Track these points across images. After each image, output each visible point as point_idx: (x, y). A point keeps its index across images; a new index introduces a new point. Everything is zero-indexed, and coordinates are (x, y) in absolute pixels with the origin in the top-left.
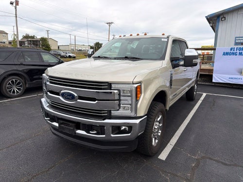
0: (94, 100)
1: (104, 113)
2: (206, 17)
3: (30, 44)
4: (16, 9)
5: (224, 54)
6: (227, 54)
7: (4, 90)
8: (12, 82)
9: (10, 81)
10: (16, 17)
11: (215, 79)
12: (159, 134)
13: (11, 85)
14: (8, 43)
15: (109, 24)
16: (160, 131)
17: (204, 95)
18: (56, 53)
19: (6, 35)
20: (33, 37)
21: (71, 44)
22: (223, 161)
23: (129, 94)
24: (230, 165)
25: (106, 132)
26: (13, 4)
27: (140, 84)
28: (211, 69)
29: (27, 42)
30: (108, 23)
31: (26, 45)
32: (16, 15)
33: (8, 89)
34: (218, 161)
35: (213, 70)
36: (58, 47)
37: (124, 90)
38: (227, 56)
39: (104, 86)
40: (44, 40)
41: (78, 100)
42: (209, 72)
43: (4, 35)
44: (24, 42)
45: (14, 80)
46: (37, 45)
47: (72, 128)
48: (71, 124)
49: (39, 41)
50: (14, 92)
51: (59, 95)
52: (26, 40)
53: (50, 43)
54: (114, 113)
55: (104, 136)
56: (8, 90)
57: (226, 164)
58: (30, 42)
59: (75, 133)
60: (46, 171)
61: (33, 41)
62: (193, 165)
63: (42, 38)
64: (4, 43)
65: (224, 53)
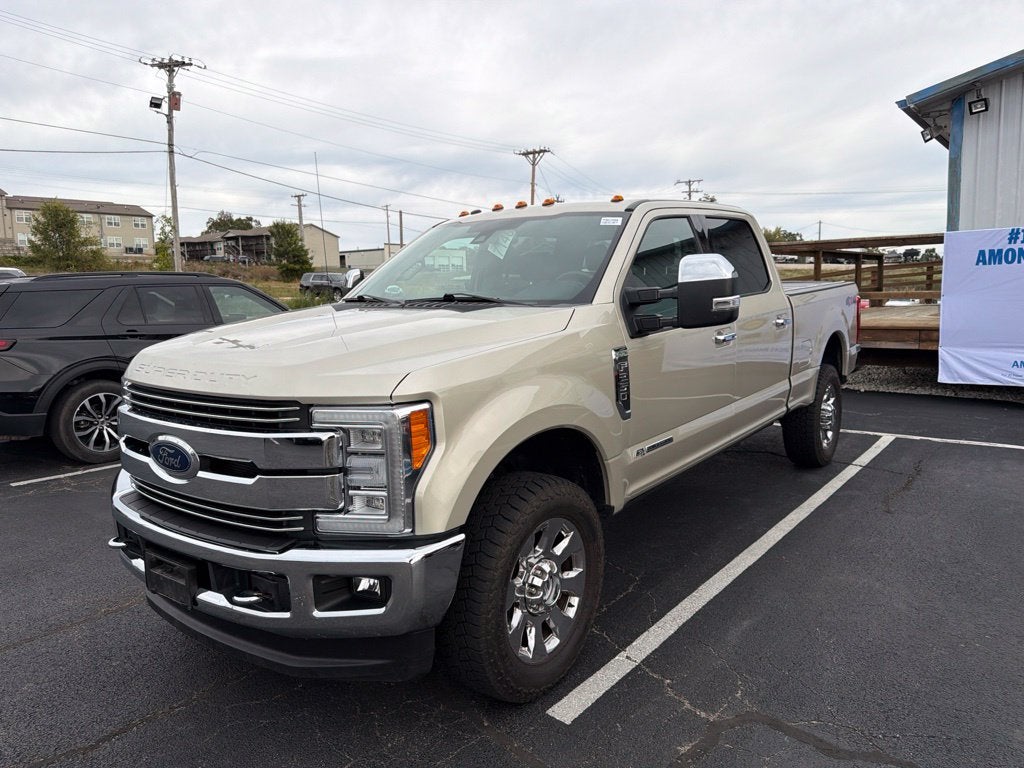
0: (248, 470)
1: (290, 524)
2: (902, 104)
3: (234, 250)
4: (170, 121)
5: (981, 258)
6: (996, 256)
7: (63, 435)
8: (95, 402)
9: (86, 402)
10: (171, 152)
11: (949, 370)
12: (571, 613)
13: (89, 414)
14: (153, 252)
15: (534, 155)
16: (575, 601)
17: (886, 439)
18: (325, 282)
19: (145, 221)
20: (245, 224)
21: (389, 244)
22: (828, 738)
23: (378, 447)
24: (852, 755)
25: (295, 598)
26: (158, 106)
27: (426, 406)
28: (932, 324)
29: (221, 245)
30: (526, 154)
31: (220, 254)
32: (171, 145)
33: (78, 429)
34: (801, 737)
35: (937, 330)
36: (342, 258)
37: (363, 432)
38: (994, 268)
39: (285, 414)
40: (284, 233)
41: (201, 474)
42: (920, 340)
43: (139, 220)
44: (212, 244)
45: (101, 396)
46: (259, 253)
47: (182, 582)
48: (178, 565)
49: (268, 238)
50: (100, 441)
51: (147, 454)
52: (217, 235)
53: (309, 242)
54: (327, 523)
55: (287, 615)
56: (77, 434)
57: (832, 752)
58: (233, 243)
59: (195, 602)
60: (85, 751)
61: (244, 238)
62: (683, 749)
63: (276, 226)
64: (140, 251)
65: (982, 253)
